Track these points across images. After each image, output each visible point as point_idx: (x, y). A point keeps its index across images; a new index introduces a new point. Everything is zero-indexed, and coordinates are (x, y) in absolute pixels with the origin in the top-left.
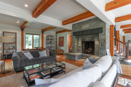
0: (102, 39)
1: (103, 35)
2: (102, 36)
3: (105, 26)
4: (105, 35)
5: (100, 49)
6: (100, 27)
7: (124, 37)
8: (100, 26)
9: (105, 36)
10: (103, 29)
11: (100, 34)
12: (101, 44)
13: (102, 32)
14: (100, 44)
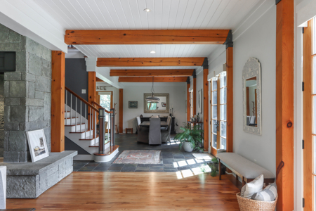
0: (14, 93)
1: (17, 80)
2: (14, 83)
3: (24, 48)
4: (23, 80)
5: (8, 130)
6: (7, 49)
7: (121, 91)
8: (6, 45)
9: (22, 85)
10: (19, 57)
11: (6, 75)
12: (11, 112)
13: (14, 70)
14: (9, 114)
